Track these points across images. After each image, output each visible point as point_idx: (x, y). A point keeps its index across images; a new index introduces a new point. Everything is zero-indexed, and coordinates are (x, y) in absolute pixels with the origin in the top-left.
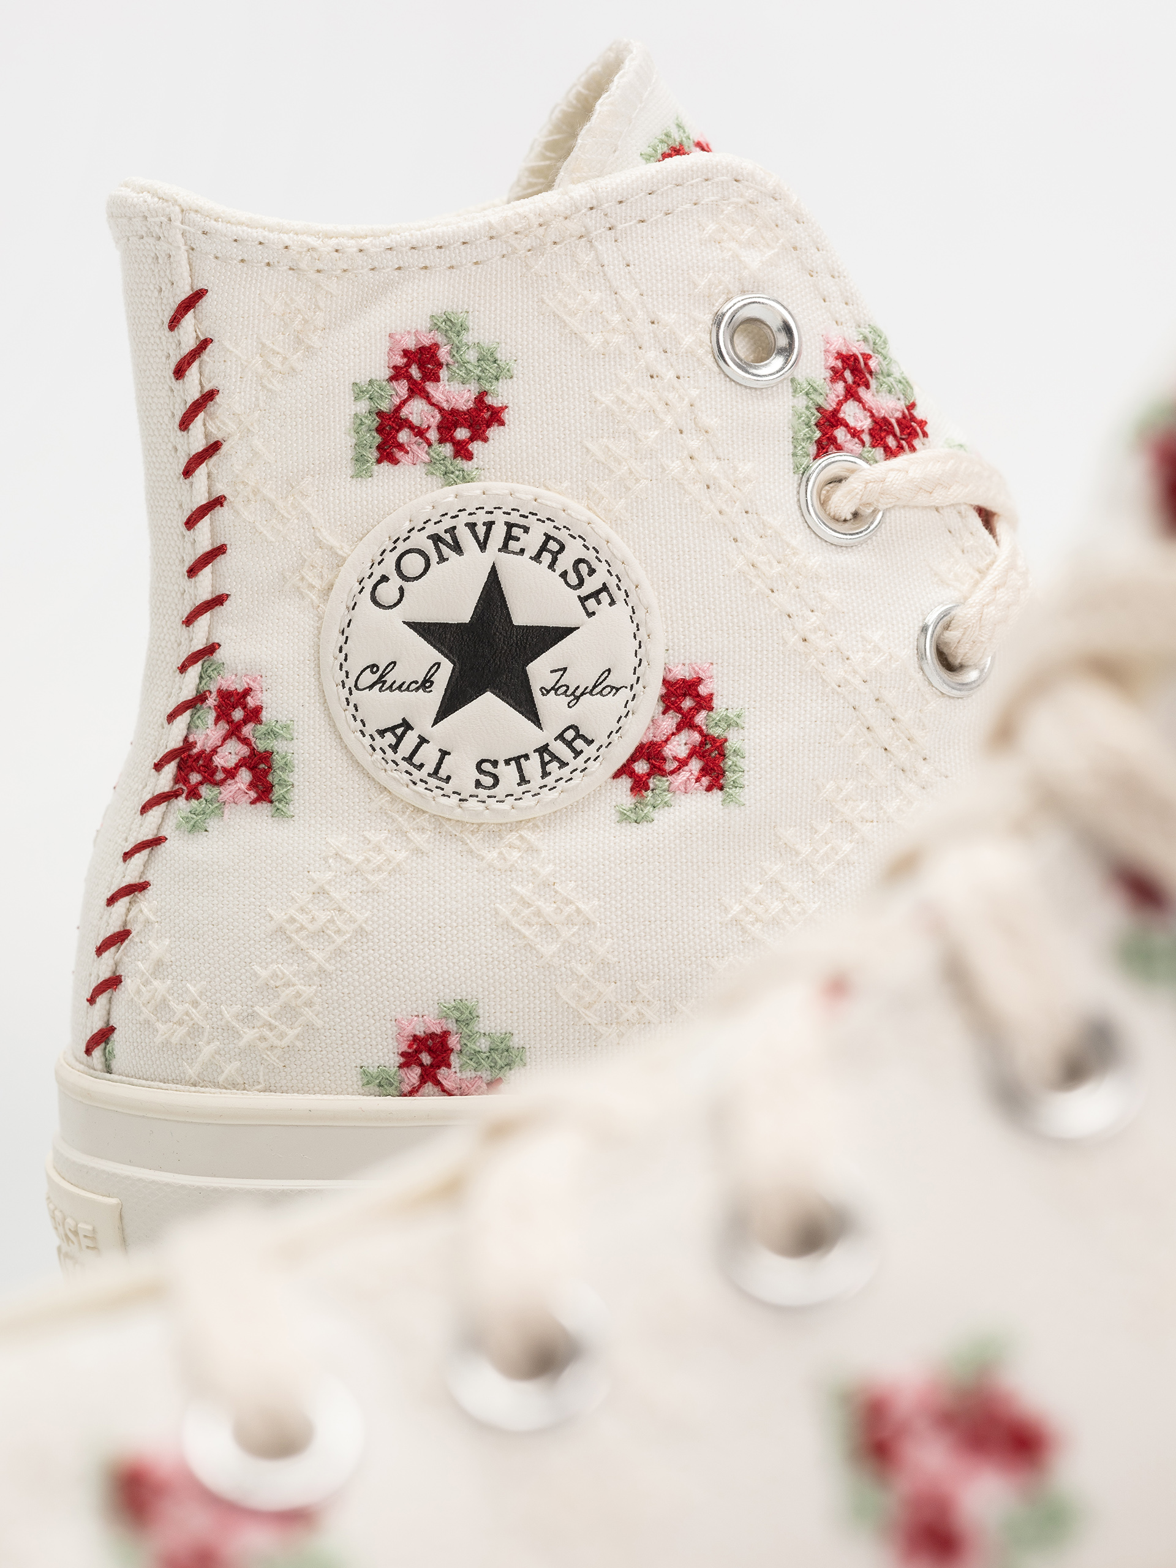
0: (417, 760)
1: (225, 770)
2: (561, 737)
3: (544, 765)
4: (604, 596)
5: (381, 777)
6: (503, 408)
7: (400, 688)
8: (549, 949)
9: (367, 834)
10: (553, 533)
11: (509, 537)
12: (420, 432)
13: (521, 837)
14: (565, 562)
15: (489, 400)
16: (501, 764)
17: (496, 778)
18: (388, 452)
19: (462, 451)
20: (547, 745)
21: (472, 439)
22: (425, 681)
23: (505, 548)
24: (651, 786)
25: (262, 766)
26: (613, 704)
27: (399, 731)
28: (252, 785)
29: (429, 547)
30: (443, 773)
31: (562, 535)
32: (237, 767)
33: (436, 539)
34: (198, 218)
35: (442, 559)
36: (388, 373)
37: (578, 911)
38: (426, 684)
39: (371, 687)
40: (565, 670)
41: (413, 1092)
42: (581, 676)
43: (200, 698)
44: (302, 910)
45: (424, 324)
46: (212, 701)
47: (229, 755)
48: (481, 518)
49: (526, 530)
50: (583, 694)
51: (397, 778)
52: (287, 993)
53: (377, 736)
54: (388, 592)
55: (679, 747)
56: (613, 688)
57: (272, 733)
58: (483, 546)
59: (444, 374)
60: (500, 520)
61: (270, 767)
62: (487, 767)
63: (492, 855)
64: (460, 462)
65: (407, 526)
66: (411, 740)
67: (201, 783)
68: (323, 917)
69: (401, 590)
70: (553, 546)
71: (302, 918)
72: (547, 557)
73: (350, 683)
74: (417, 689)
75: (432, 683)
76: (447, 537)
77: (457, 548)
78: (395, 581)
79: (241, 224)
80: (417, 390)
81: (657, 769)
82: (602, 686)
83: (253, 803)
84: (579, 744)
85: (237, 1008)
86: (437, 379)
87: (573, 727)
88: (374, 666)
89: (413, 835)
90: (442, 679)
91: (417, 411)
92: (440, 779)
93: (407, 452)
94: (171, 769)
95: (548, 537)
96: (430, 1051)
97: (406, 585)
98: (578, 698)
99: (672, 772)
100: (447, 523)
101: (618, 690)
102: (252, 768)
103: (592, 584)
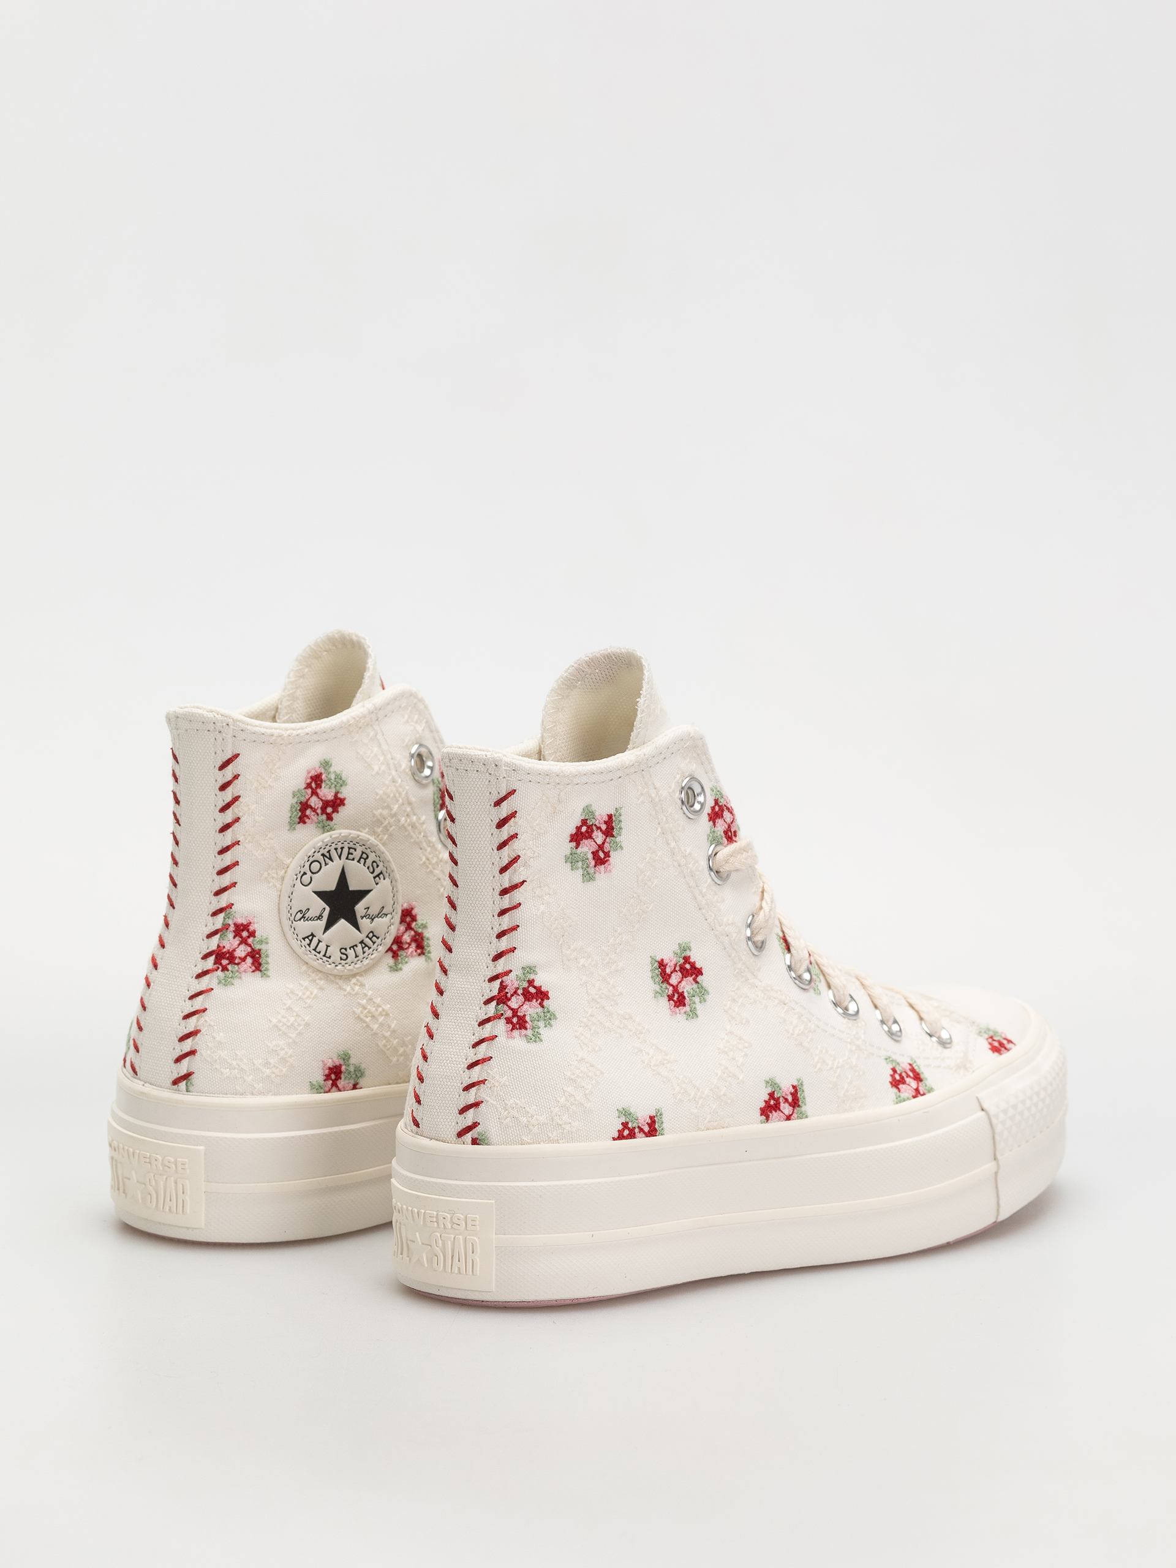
0: (318, 950)
1: (240, 958)
2: (367, 937)
3: (363, 948)
4: (381, 876)
5: (306, 958)
6: (344, 799)
7: (310, 919)
8: (375, 1027)
9: (301, 982)
10: (365, 851)
11: (349, 853)
12: (314, 810)
13: (357, 980)
14: (369, 862)
15: (340, 796)
16: (348, 949)
17: (346, 955)
18: (302, 820)
19: (330, 818)
20: (363, 940)
21: (333, 812)
22: (320, 916)
23: (347, 858)
24: (399, 955)
25: (257, 956)
26: (386, 920)
27: (310, 938)
28: (253, 964)
29: (321, 859)
30: (327, 955)
31: (368, 851)
32: (246, 957)
33: (323, 855)
34: (241, 724)
35: (326, 864)
36: (304, 786)
37: (383, 1010)
38: (320, 917)
39: (300, 920)
40: (368, 908)
41: (329, 1091)
42: (373, 911)
43: (226, 927)
44: (283, 1017)
45: (317, 765)
46: (232, 928)
47: (242, 951)
48: (340, 846)
49: (355, 850)
50: (374, 918)
51: (310, 957)
52: (282, 1053)
53: (303, 941)
54: (306, 879)
55: (407, 938)
56: (385, 914)
57: (261, 942)
58: (340, 857)
59: (323, 785)
60: (346, 846)
61: (260, 956)
62: (343, 951)
63: (348, 989)
64: (329, 822)
65: (313, 850)
66: (315, 941)
67: (228, 964)
68: (292, 1019)
69: (311, 878)
70: (364, 856)
71: (284, 1020)
72: (362, 861)
73: (292, 918)
74: (317, 920)
75: (322, 917)
76: (328, 855)
77: (331, 859)
78: (309, 873)
79: (257, 726)
80: (314, 793)
81: (401, 948)
82: (381, 914)
83: (253, 971)
84: (374, 939)
85: (260, 1061)
86: (321, 787)
87: (372, 932)
88: (300, 911)
89: (318, 981)
90: (326, 915)
91: (314, 802)
92: (327, 957)
93: (309, 819)
94: (213, 958)
95: (363, 853)
96: (335, 1073)
97: (313, 876)
98: (373, 920)
99: (406, 949)
100: (328, 848)
101: (387, 915)
102: (253, 957)
103: (377, 872)
